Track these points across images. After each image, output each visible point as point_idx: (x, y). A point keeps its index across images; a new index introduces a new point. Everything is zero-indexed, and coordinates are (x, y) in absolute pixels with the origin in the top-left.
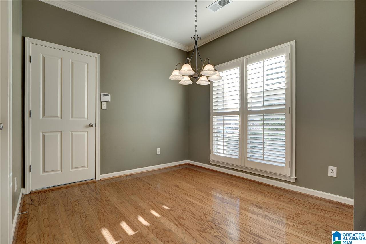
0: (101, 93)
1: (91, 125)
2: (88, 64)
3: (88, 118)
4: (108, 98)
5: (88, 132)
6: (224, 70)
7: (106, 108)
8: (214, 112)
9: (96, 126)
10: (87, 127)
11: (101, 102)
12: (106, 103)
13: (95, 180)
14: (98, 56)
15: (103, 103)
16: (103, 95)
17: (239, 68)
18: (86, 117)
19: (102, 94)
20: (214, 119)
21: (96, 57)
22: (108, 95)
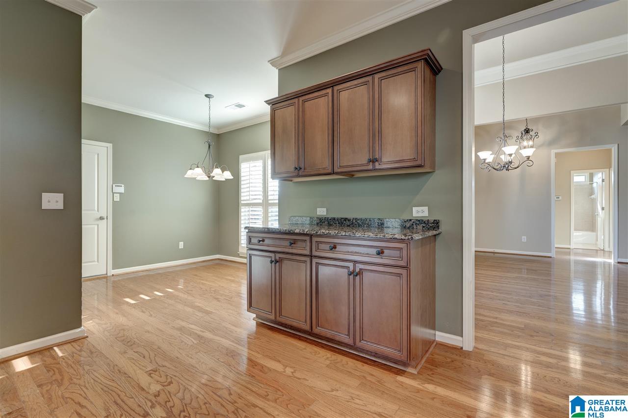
0: (113, 184)
1: (101, 218)
2: (98, 154)
3: (98, 211)
4: (122, 189)
5: (98, 225)
6: (250, 161)
7: (118, 200)
8: (242, 202)
9: (107, 219)
10: (97, 220)
11: (113, 193)
12: (118, 195)
13: (106, 276)
14: (110, 145)
15: (115, 194)
16: (116, 186)
17: (262, 161)
18: (96, 210)
19: (114, 186)
20: (242, 210)
21: (107, 147)
22: (121, 186)
